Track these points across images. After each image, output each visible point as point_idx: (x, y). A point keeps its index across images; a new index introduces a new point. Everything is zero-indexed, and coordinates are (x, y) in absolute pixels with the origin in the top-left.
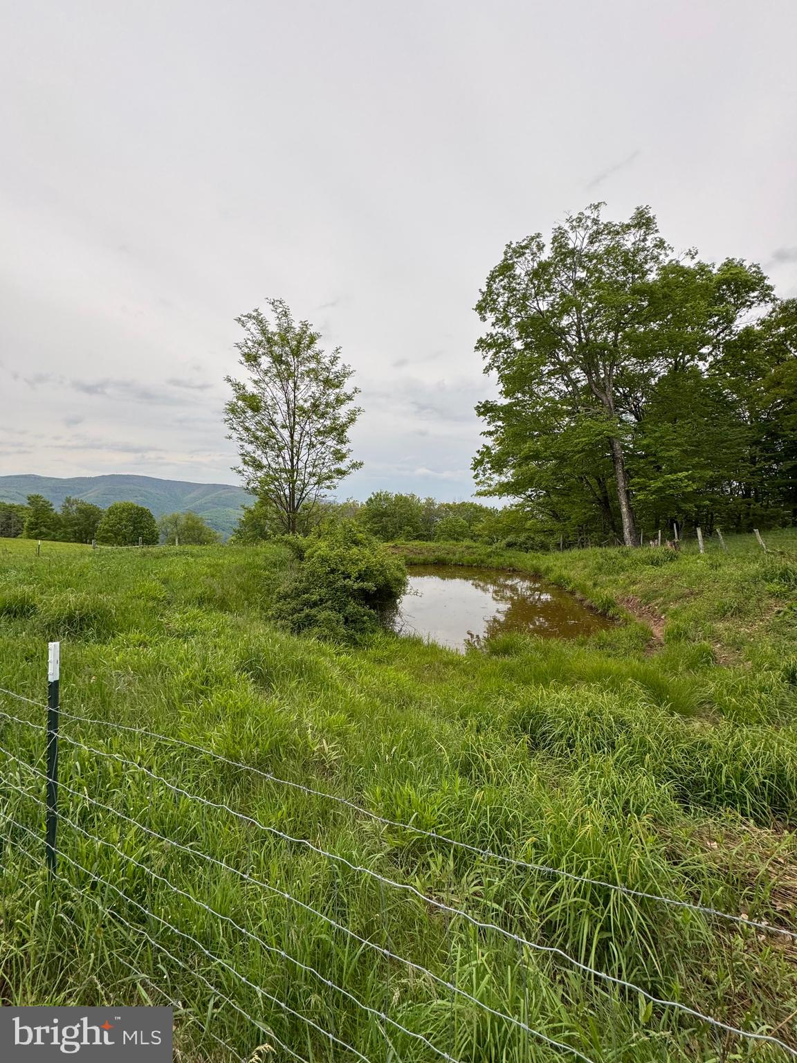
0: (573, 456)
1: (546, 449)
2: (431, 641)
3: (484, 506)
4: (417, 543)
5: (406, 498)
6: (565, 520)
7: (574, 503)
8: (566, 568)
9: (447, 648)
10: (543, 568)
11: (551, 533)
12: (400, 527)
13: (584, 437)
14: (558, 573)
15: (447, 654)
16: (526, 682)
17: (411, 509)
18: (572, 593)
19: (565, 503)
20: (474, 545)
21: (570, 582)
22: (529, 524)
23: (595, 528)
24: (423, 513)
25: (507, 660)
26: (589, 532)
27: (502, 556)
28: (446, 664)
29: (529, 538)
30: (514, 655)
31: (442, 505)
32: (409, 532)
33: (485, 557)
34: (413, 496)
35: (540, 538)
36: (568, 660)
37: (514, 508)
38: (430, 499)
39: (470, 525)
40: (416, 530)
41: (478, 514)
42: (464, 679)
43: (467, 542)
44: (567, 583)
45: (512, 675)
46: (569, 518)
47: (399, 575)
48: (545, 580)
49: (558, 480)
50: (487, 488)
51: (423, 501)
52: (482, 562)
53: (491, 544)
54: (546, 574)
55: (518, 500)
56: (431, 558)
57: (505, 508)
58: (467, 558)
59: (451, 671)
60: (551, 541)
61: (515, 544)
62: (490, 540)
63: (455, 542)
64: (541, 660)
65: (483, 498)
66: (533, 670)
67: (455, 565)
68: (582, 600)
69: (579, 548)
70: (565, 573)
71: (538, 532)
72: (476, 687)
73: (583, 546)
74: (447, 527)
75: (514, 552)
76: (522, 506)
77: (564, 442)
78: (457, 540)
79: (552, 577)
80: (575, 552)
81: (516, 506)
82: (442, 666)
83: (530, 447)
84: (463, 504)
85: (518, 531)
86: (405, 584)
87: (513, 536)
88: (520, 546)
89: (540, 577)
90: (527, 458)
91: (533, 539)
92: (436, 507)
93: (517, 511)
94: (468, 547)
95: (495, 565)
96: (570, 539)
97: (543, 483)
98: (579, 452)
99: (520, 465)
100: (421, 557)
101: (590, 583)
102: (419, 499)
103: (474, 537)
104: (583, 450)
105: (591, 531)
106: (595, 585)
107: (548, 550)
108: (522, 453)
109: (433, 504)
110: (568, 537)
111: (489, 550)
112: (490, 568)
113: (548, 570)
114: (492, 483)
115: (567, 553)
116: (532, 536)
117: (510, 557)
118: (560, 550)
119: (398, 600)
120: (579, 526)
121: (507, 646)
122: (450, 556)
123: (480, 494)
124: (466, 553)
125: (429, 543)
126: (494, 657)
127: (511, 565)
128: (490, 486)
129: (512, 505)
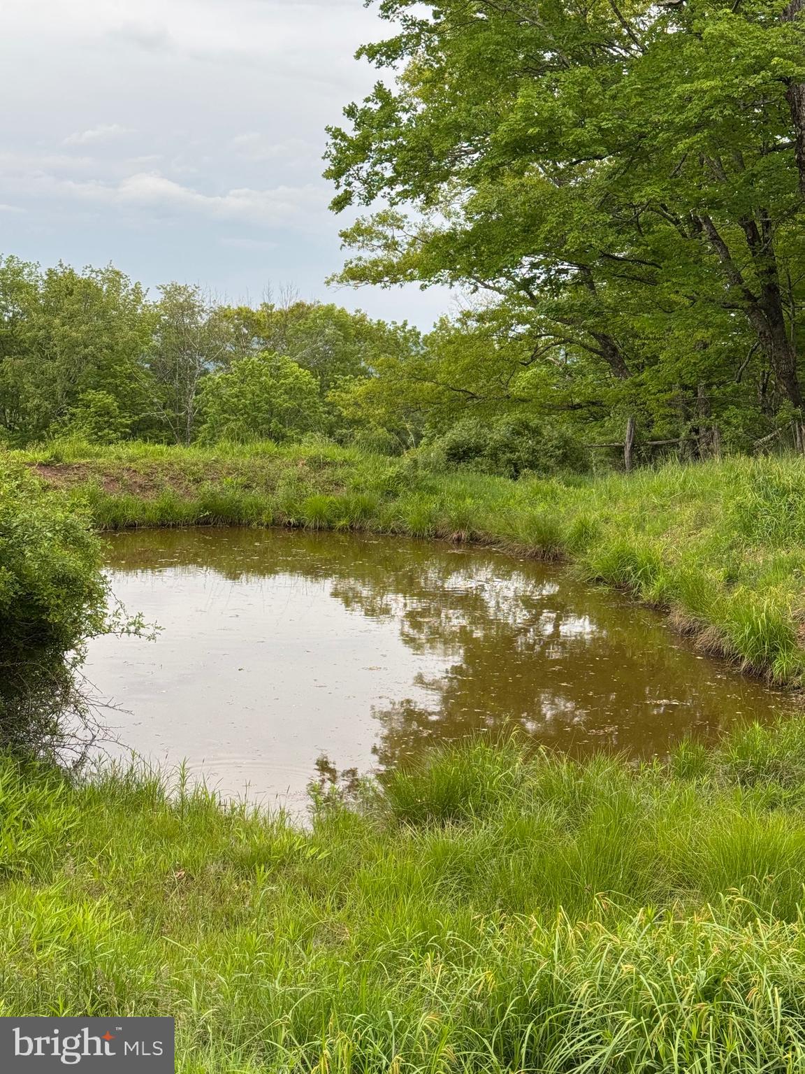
0: (670, 143)
1: (584, 114)
2: (190, 788)
3: (373, 318)
4: (134, 449)
5: (88, 284)
6: (640, 368)
7: (668, 308)
8: (640, 527)
9: (250, 810)
10: (568, 529)
11: (595, 410)
12: (71, 395)
13: (706, 76)
14: (614, 546)
15: (249, 831)
16: (514, 904)
17: (109, 329)
18: (660, 608)
19: (643, 308)
20: (338, 453)
21: (654, 571)
22: (523, 380)
23: (736, 391)
24: (156, 340)
25: (449, 836)
26: (715, 406)
27: (432, 490)
28: (246, 866)
29: (523, 429)
30: (474, 819)
31: (224, 315)
32: (104, 412)
33: (377, 496)
34: (115, 278)
35: (558, 429)
36: (647, 828)
37: (473, 324)
38: (178, 290)
39: (324, 387)
40: (129, 402)
41: (350, 347)
42: (308, 908)
43: (314, 446)
44: (645, 576)
45: (467, 885)
46: (654, 360)
47: (71, 561)
48: (574, 570)
49: (619, 227)
50: (380, 253)
51: (154, 297)
52: (367, 512)
53: (396, 452)
54: (578, 548)
55: (487, 298)
56: (188, 504)
57: (443, 325)
58: (316, 500)
59: (263, 887)
60: (593, 437)
61: (478, 450)
62: (394, 439)
63: (270, 446)
64: (560, 831)
65: (368, 289)
66: (535, 862)
67: (275, 525)
68: (689, 632)
69: (682, 460)
70: (636, 542)
71: (553, 409)
72: (350, 936)
73: (697, 455)
74: (242, 394)
75: (474, 476)
76: (499, 317)
77: (641, 93)
78: (278, 438)
79: (597, 557)
80: (671, 474)
81: (481, 318)
82: (230, 873)
83: (529, 107)
84: (300, 311)
85: (485, 406)
86: (94, 595)
87: (472, 422)
88: (494, 456)
89: (557, 559)
90: (520, 148)
91: (536, 432)
92: (202, 320)
93: (485, 336)
94: (318, 464)
95: (409, 523)
96: (656, 431)
97: (570, 237)
98: (689, 129)
99: (494, 173)
100: (152, 501)
101: (715, 575)
102: (136, 291)
103: (337, 430)
104: (703, 123)
105: (723, 405)
106: (731, 580)
107: (585, 468)
108: (502, 128)
109: (188, 308)
110: (649, 425)
111: (390, 471)
112: (393, 534)
113: (585, 535)
114: (398, 235)
115: (645, 478)
116: (535, 422)
117: (460, 496)
118: (622, 468)
119: (70, 655)
120: (685, 387)
121: (450, 790)
122: (257, 495)
123: (357, 275)
124: (309, 484)
125: (178, 449)
126: (408, 831)
127: (463, 523)
128: (391, 245)
129: (467, 315)
